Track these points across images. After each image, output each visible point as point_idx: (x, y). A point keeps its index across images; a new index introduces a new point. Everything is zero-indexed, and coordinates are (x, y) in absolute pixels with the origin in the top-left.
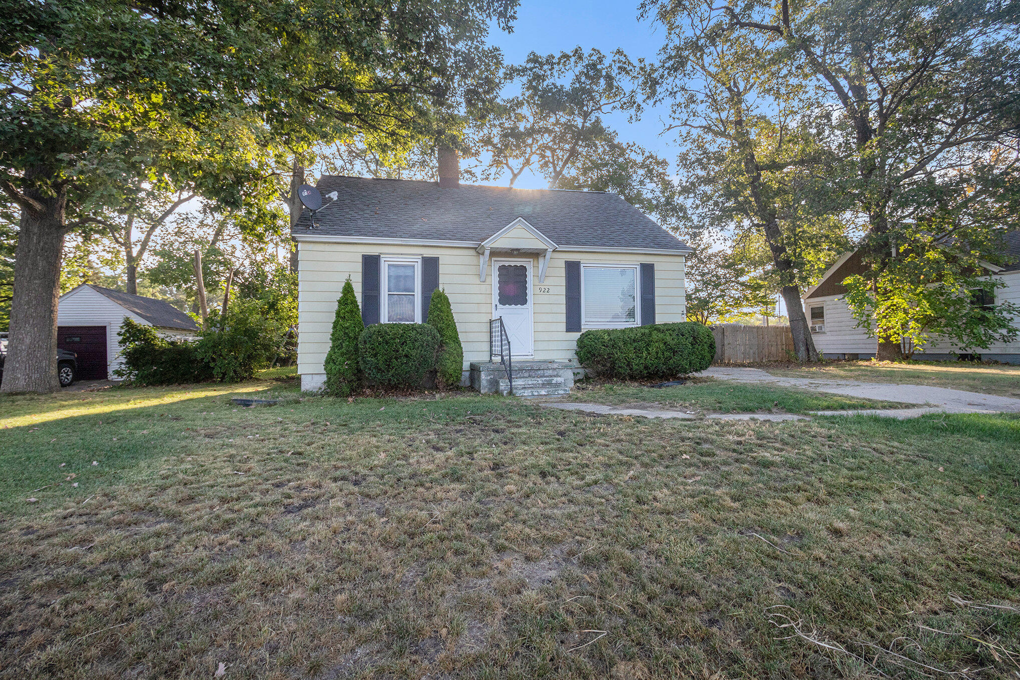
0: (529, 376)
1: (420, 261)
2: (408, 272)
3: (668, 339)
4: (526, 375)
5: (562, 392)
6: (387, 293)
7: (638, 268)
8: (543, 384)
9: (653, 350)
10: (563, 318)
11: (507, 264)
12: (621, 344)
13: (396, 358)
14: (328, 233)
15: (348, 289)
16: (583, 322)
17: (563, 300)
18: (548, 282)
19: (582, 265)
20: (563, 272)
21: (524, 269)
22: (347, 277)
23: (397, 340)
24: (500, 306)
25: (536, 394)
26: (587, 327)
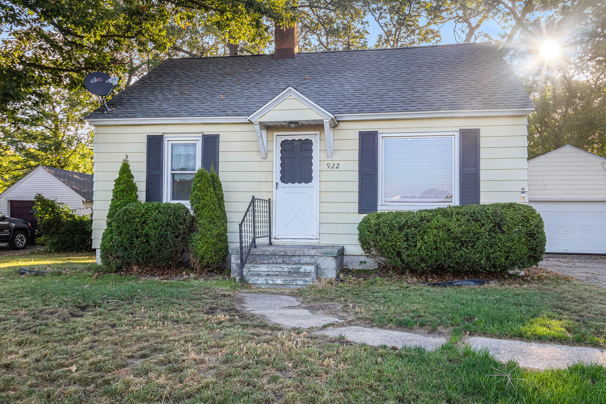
0: (283, 262)
1: (200, 139)
2: (190, 151)
3: (452, 225)
4: (280, 260)
5: (301, 283)
6: (170, 172)
7: (457, 135)
8: (289, 272)
9: (429, 238)
10: (355, 197)
11: (290, 138)
12: (386, 230)
13: (137, 237)
14: (117, 117)
15: (125, 169)
16: (380, 202)
17: (355, 176)
18: (338, 156)
19: (380, 136)
20: (356, 145)
21: (309, 143)
22: (124, 157)
23: (137, 220)
24: (281, 184)
25: (271, 282)
26: (385, 208)
